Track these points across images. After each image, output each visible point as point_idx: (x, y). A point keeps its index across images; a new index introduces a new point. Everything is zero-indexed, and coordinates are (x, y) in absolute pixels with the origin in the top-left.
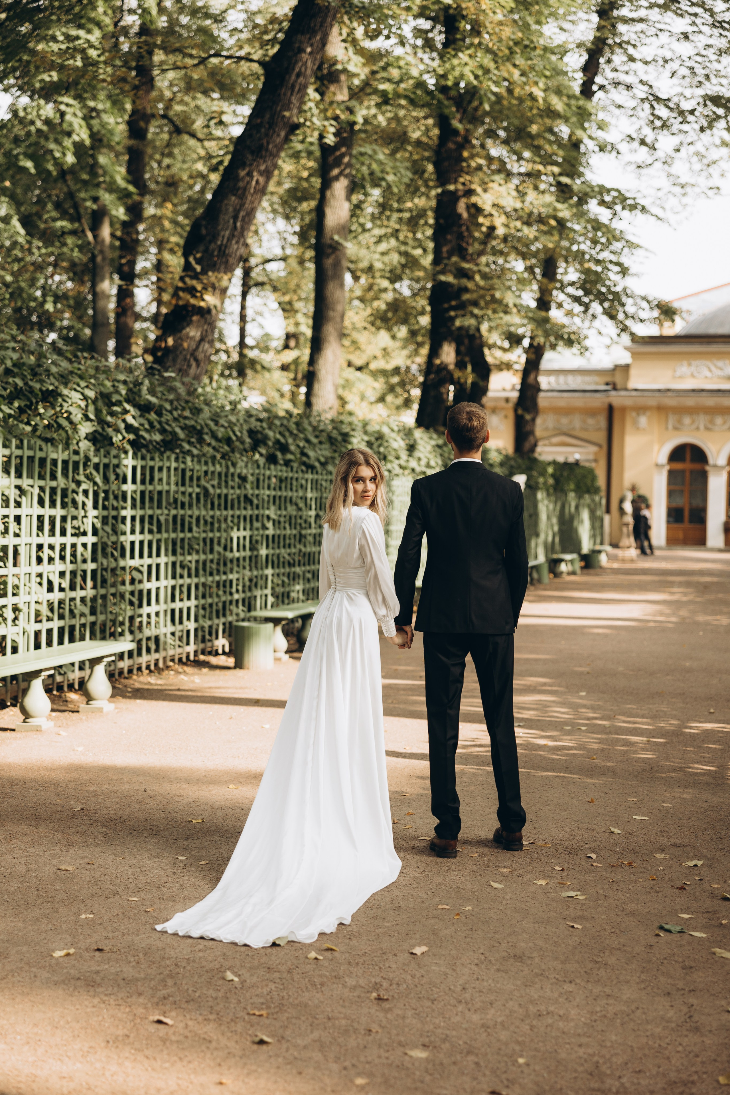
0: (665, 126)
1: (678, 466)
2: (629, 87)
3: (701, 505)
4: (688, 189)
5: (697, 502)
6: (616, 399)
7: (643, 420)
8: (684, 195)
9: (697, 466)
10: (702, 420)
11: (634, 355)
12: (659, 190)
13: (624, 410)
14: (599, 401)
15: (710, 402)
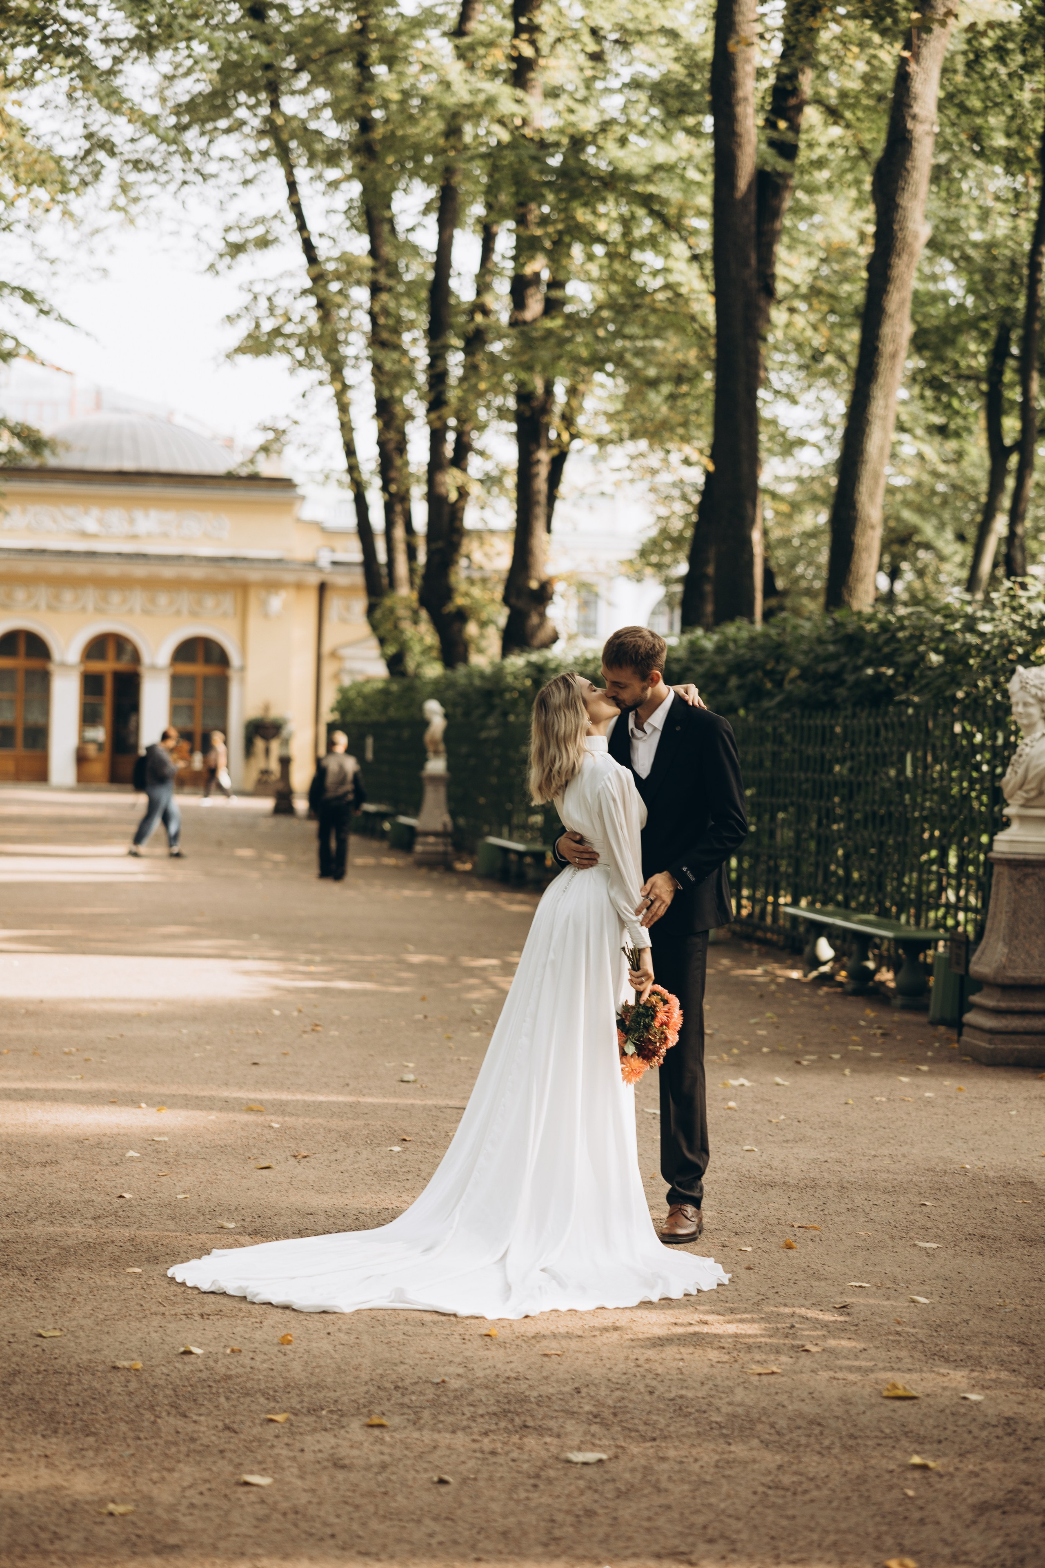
1: (9, 661)
3: (40, 721)
4: (58, 267)
5: (34, 718)
8: (54, 274)
9: (35, 664)
10: (43, 594)
12: (19, 264)
15: (56, 568)
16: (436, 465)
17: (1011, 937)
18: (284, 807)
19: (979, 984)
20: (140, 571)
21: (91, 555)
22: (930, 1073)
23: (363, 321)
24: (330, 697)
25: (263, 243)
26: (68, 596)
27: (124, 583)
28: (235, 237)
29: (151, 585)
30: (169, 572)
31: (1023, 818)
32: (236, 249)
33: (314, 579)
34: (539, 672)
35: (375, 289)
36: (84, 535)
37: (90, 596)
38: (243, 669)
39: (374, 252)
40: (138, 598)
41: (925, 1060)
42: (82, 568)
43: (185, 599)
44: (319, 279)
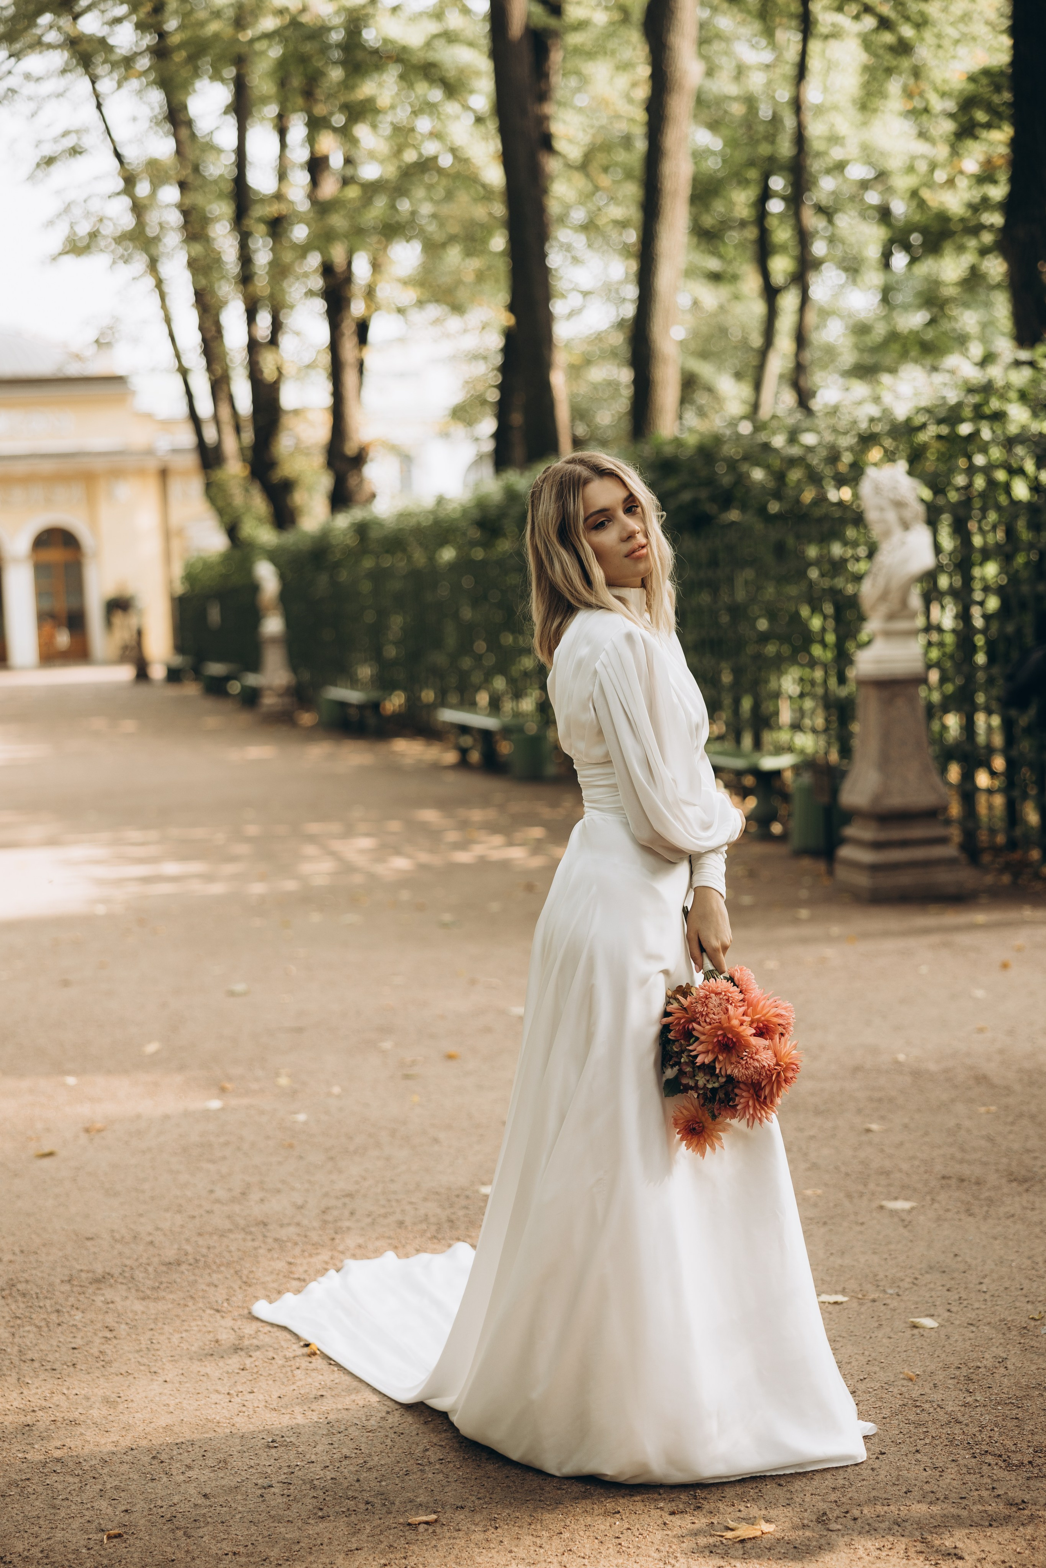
16: (253, 346)
17: (885, 762)
18: (142, 674)
19: (849, 816)
22: (811, 920)
23: (175, 218)
24: (178, 570)
25: (75, 151)
31: (889, 634)
32: (50, 161)
33: (152, 465)
34: (362, 529)
35: (183, 186)
39: (179, 152)
41: (799, 903)
44: (130, 181)
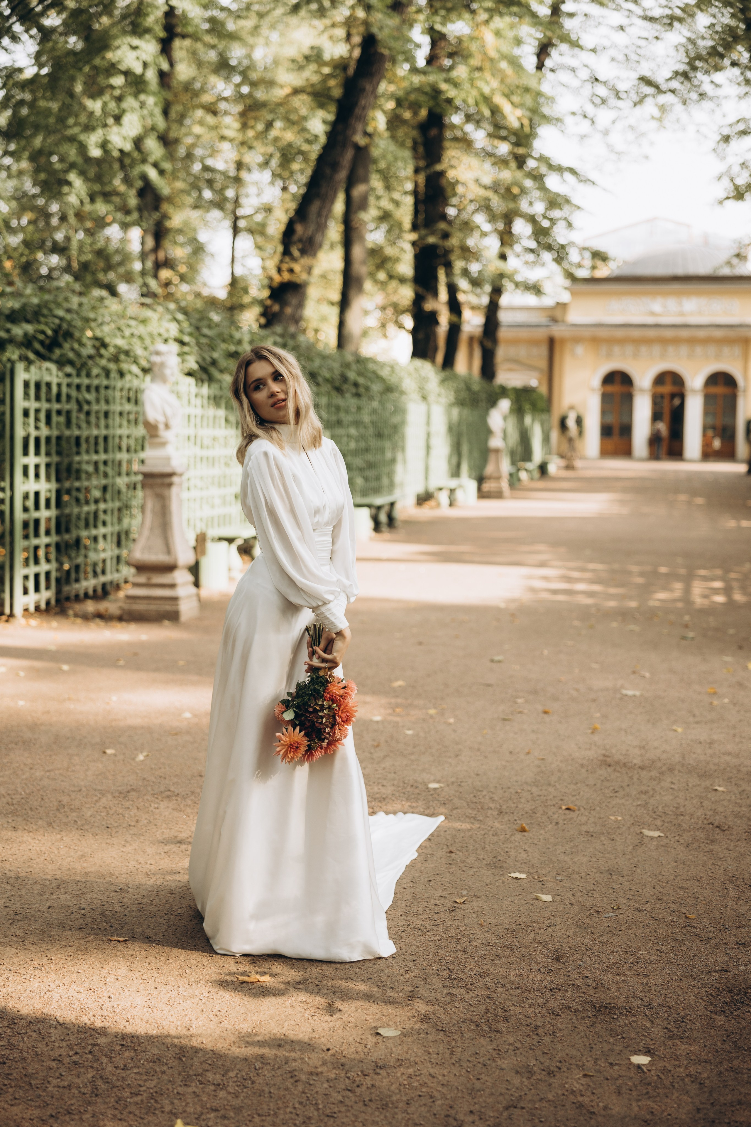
0: (604, 101)
1: (610, 389)
2: (573, 70)
3: (628, 422)
5: (625, 420)
6: (557, 331)
7: (580, 350)
9: (624, 389)
10: (629, 349)
11: (573, 294)
13: (563, 341)
14: (542, 334)
15: (636, 333)
20: (684, 333)
21: (657, 326)
26: (644, 349)
27: (676, 341)
28: (726, 131)
29: (692, 341)
30: (701, 334)
36: (653, 314)
37: (657, 349)
38: (745, 391)
40: (684, 350)
42: (651, 333)
43: (712, 350)
